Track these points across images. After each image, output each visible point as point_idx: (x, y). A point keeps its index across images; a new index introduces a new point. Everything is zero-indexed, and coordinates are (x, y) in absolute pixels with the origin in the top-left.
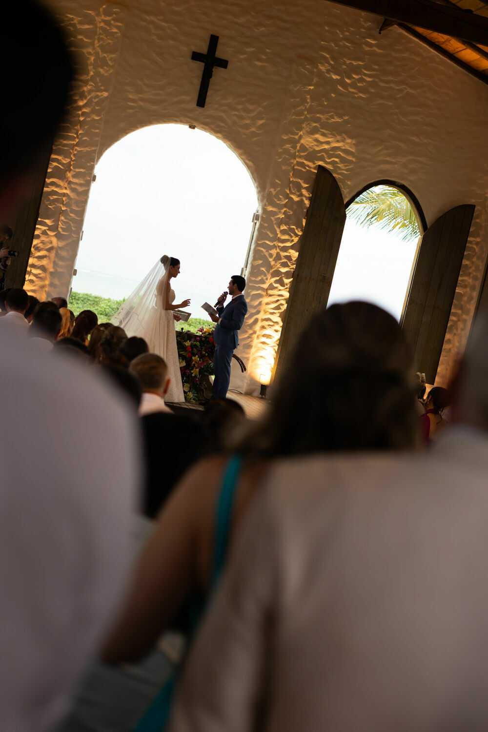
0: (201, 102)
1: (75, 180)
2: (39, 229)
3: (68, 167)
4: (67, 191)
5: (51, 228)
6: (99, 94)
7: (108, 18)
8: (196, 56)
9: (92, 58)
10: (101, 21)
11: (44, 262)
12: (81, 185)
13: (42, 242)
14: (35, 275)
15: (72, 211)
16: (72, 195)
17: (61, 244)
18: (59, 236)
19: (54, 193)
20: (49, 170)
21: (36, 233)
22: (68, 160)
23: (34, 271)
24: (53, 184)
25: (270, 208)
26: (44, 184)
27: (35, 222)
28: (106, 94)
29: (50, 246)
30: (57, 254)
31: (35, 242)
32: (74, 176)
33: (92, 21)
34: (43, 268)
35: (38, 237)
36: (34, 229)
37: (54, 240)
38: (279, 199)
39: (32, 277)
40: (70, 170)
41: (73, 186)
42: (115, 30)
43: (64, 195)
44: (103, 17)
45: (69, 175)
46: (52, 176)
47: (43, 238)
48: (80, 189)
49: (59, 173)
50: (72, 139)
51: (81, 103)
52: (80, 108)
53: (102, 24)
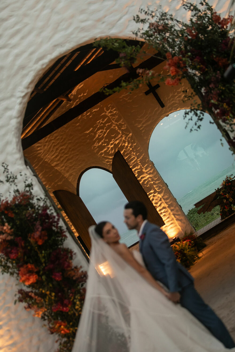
0: (162, 105)
1: (147, 170)
2: (151, 197)
3: (141, 169)
4: (148, 176)
5: (155, 192)
6: (129, 136)
7: (109, 111)
8: (147, 93)
9: (117, 128)
10: (108, 113)
11: (163, 205)
12: (150, 170)
13: (156, 200)
14: (164, 212)
15: (156, 181)
16: (151, 176)
17: (162, 195)
18: (159, 193)
19: (145, 181)
20: (136, 176)
21: (151, 199)
22: (139, 166)
23: (162, 211)
24: (142, 178)
26: (138, 181)
27: (147, 196)
28: (131, 134)
29: (159, 198)
30: (164, 199)
31: (154, 202)
32: (146, 170)
33: (105, 116)
34: (164, 208)
35: (153, 199)
36: (149, 199)
37: (159, 195)
39: (164, 214)
40: (143, 169)
41: (148, 173)
42: (115, 112)
43: (148, 178)
44: (108, 112)
45: (144, 170)
46: (139, 176)
47: (155, 198)
48: (152, 171)
49: (141, 173)
50: (134, 158)
51: (126, 145)
52: (127, 146)
53: (110, 114)
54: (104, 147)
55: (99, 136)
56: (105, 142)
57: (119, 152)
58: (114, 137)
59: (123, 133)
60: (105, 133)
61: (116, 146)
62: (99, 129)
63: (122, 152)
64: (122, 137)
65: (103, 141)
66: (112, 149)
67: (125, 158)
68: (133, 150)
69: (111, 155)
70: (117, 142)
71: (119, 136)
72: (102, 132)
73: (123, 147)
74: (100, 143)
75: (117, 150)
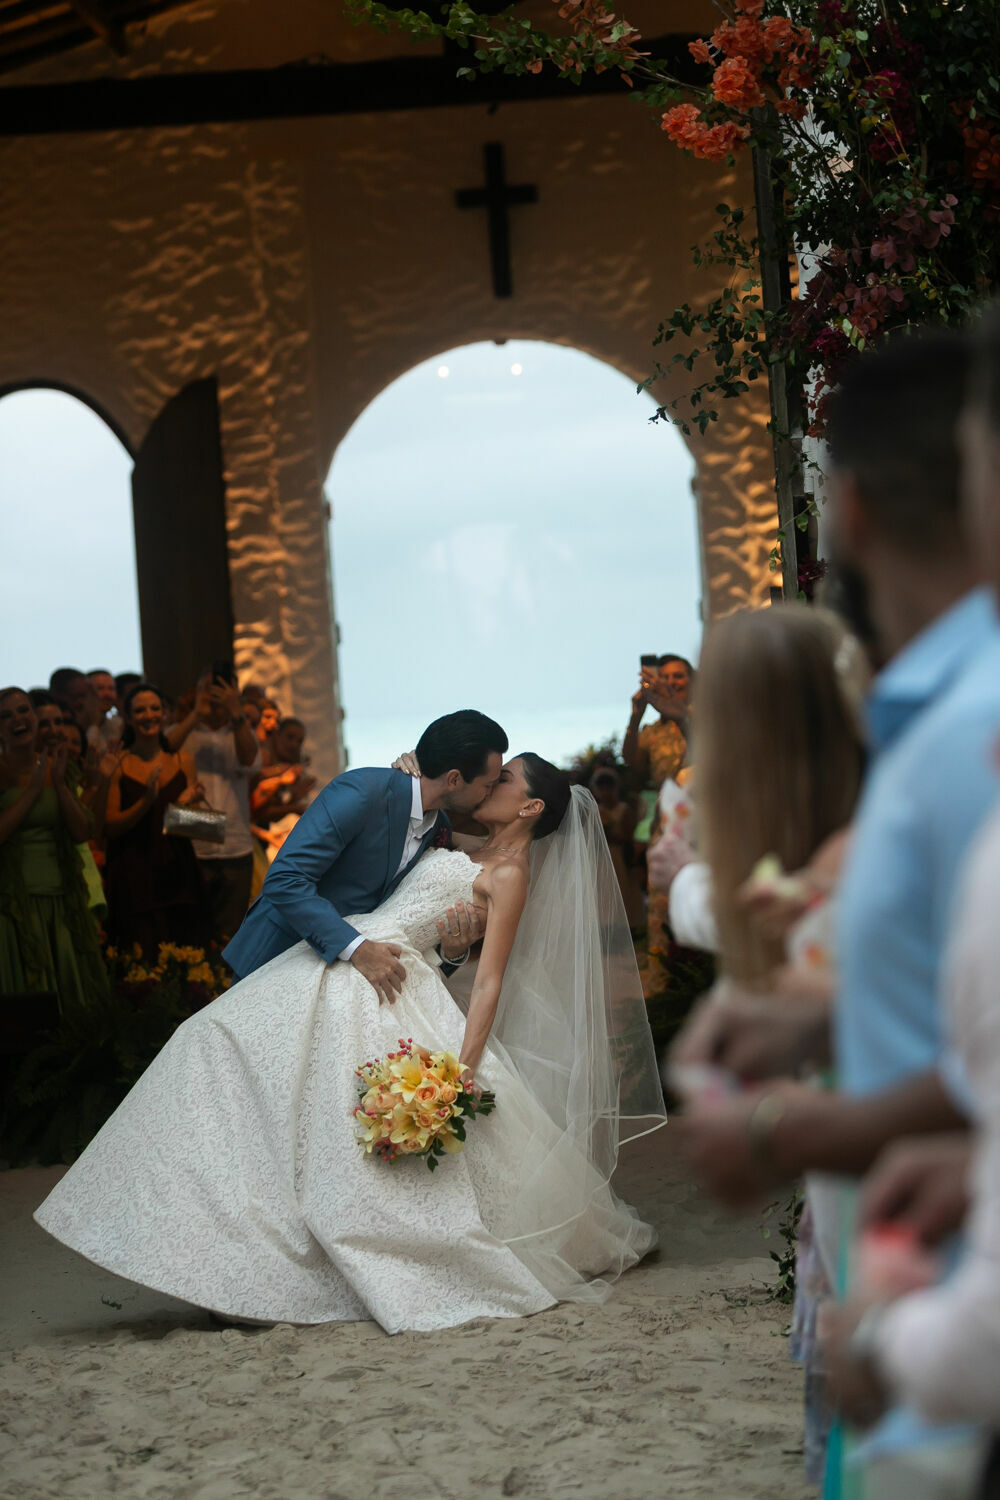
0: (503, 287)
1: (289, 528)
2: (244, 647)
3: (268, 506)
4: (279, 555)
5: (271, 638)
6: (290, 340)
7: (266, 186)
8: (466, 199)
9: (258, 275)
10: (253, 194)
12: (304, 533)
13: (262, 672)
15: (303, 591)
16: (293, 559)
17: (297, 664)
18: (289, 651)
19: (256, 566)
20: (232, 524)
21: (240, 657)
22: (267, 491)
24: (250, 548)
25: (713, 459)
26: (227, 554)
27: (232, 636)
28: (302, 337)
29: (277, 674)
30: (296, 689)
32: (288, 519)
33: (233, 201)
35: (247, 664)
36: (232, 652)
37: (282, 660)
38: (728, 433)
40: (274, 510)
41: (290, 540)
42: (286, 205)
43: (275, 563)
44: (256, 187)
45: (276, 520)
46: (239, 533)
47: (260, 663)
48: (305, 542)
49: (255, 523)
50: (262, 446)
51: (260, 370)
52: (260, 381)
53: (258, 203)
54: (159, 330)
55: (165, 269)
56: (173, 310)
57: (211, 385)
58: (226, 313)
59: (270, 314)
60: (195, 271)
61: (212, 351)
62: (177, 241)
63: (225, 393)
64: (258, 326)
65: (168, 300)
66: (190, 354)
67: (227, 425)
68: (273, 410)
69: (171, 379)
70: (227, 338)
71: (251, 318)
72: (183, 259)
73: (237, 373)
74: (152, 305)
75: (206, 372)
